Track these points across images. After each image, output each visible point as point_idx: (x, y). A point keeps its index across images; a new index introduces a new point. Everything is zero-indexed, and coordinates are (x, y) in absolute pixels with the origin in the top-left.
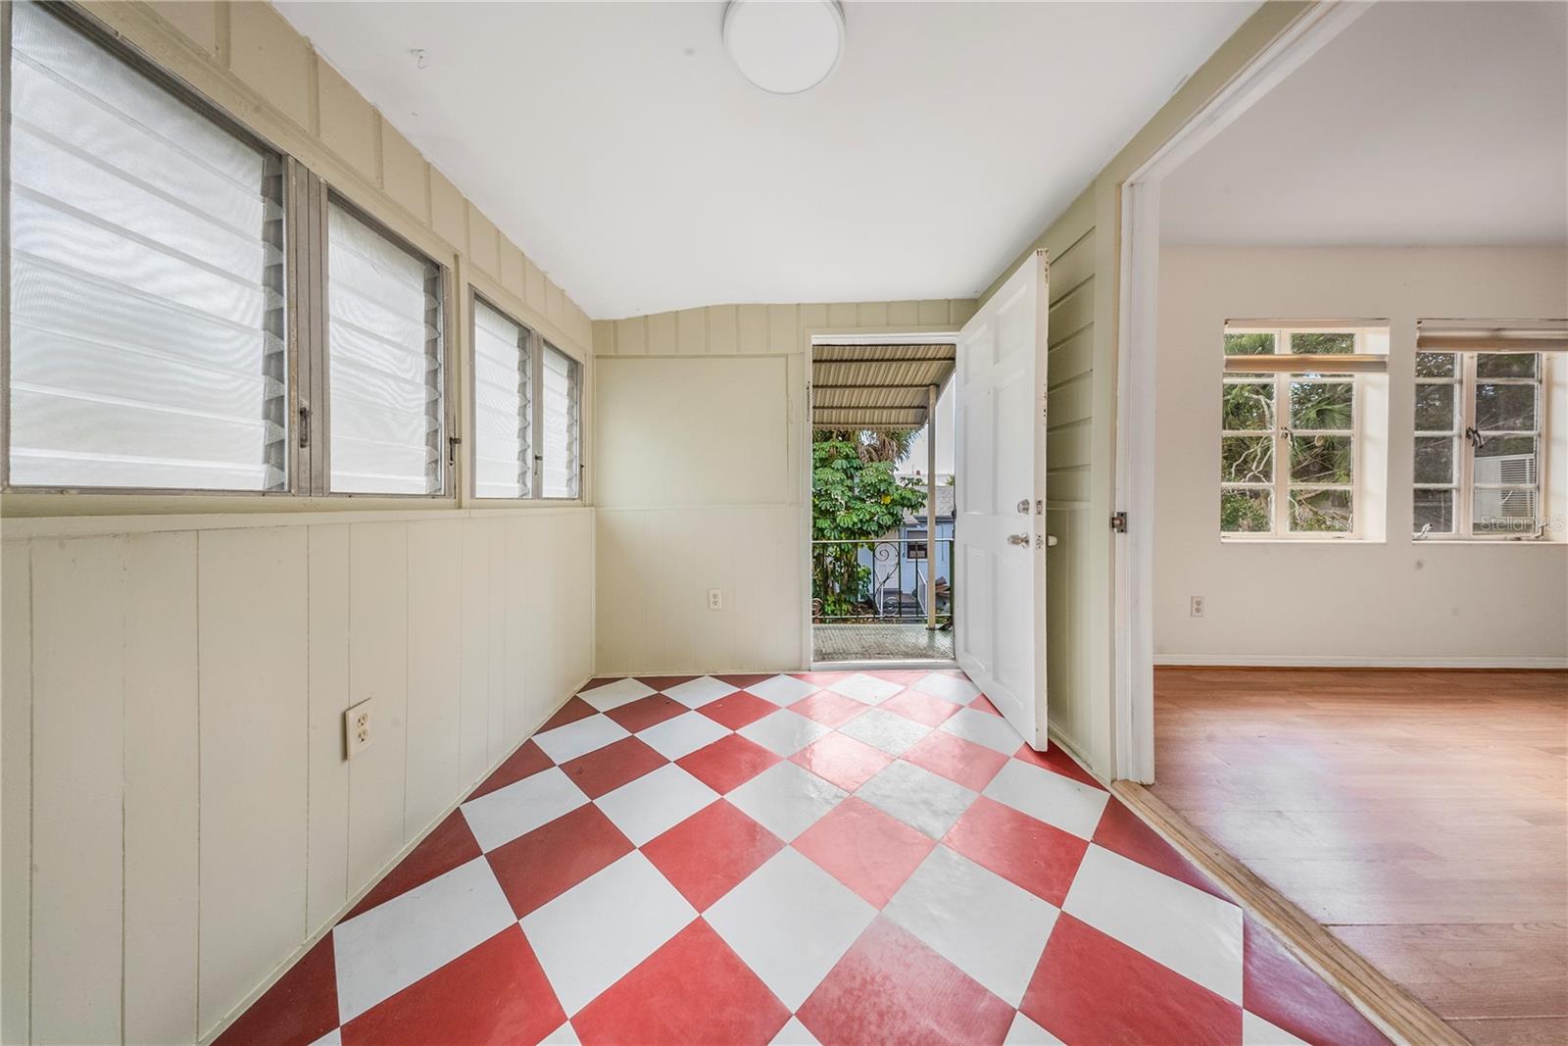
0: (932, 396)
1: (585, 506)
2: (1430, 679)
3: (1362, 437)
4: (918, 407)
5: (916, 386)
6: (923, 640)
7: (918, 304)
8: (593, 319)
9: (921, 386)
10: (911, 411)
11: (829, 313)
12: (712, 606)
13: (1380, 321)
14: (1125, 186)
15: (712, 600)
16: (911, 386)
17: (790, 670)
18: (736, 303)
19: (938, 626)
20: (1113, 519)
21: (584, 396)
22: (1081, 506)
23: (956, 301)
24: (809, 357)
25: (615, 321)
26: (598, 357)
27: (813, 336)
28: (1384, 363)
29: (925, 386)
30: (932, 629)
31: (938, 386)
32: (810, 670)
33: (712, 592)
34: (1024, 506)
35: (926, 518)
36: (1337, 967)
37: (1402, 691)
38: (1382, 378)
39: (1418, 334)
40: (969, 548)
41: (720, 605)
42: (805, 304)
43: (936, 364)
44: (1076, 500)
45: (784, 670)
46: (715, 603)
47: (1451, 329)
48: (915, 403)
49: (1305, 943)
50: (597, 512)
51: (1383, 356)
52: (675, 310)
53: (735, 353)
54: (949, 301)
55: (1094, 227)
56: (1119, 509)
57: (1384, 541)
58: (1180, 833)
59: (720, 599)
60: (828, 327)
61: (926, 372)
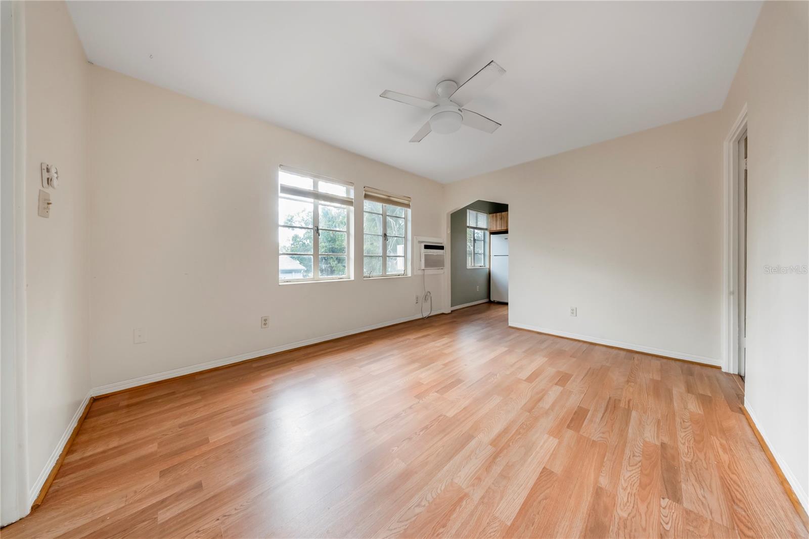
3: (349, 235)
28: (352, 202)
39: (364, 193)
47: (377, 193)
51: (352, 199)
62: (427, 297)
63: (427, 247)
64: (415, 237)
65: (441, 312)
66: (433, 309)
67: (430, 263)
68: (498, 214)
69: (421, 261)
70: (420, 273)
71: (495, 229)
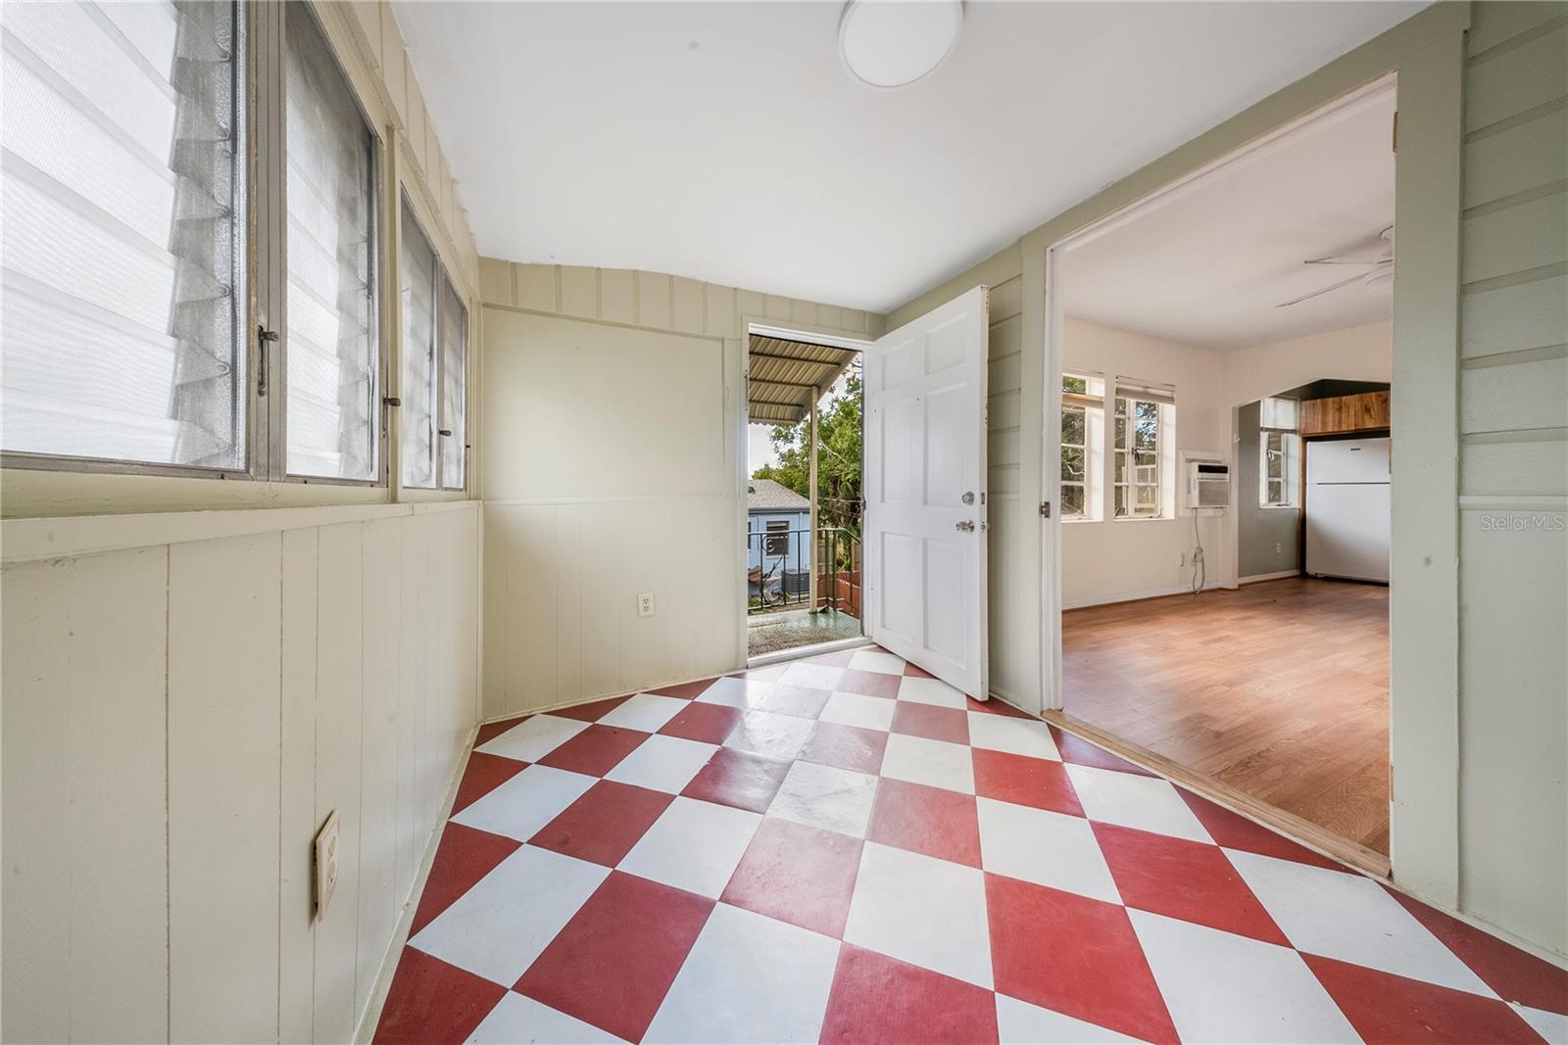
0: (815, 395)
1: (470, 499)
2: (1127, 609)
3: (1090, 451)
4: (796, 405)
5: (801, 385)
6: (807, 624)
7: (843, 310)
8: (481, 255)
9: (805, 385)
10: (790, 408)
11: (766, 303)
12: (642, 613)
13: (1100, 374)
14: (1048, 249)
15: (642, 605)
16: (797, 384)
17: (727, 671)
18: (671, 273)
19: (819, 609)
20: (1042, 507)
21: (469, 352)
22: (1010, 496)
23: (870, 313)
24: (746, 347)
25: (514, 264)
26: (485, 305)
27: (751, 324)
28: (1102, 403)
29: (809, 386)
30: (814, 613)
31: (819, 387)
32: (747, 668)
33: (642, 597)
34: (969, 498)
35: (808, 509)
36: (1234, 801)
37: (1120, 618)
38: (1100, 412)
39: (1116, 385)
40: (886, 536)
41: (651, 612)
42: (742, 290)
43: (823, 367)
44: (1008, 493)
45: (721, 673)
46: (646, 609)
47: (1130, 384)
48: (794, 402)
49: (1211, 791)
50: (484, 505)
51: (1101, 398)
52: (596, 266)
53: (668, 329)
54: (865, 312)
55: (1021, 275)
56: (1044, 500)
57: (1102, 520)
58: (1104, 738)
59: (651, 604)
60: (764, 318)
61: (812, 373)
62: (1198, 556)
63: (1202, 469)
64: (1181, 452)
65: (1218, 587)
66: (1206, 580)
67: (1208, 496)
68: (1330, 400)
69: (1189, 493)
70: (1189, 514)
71: (1319, 431)
